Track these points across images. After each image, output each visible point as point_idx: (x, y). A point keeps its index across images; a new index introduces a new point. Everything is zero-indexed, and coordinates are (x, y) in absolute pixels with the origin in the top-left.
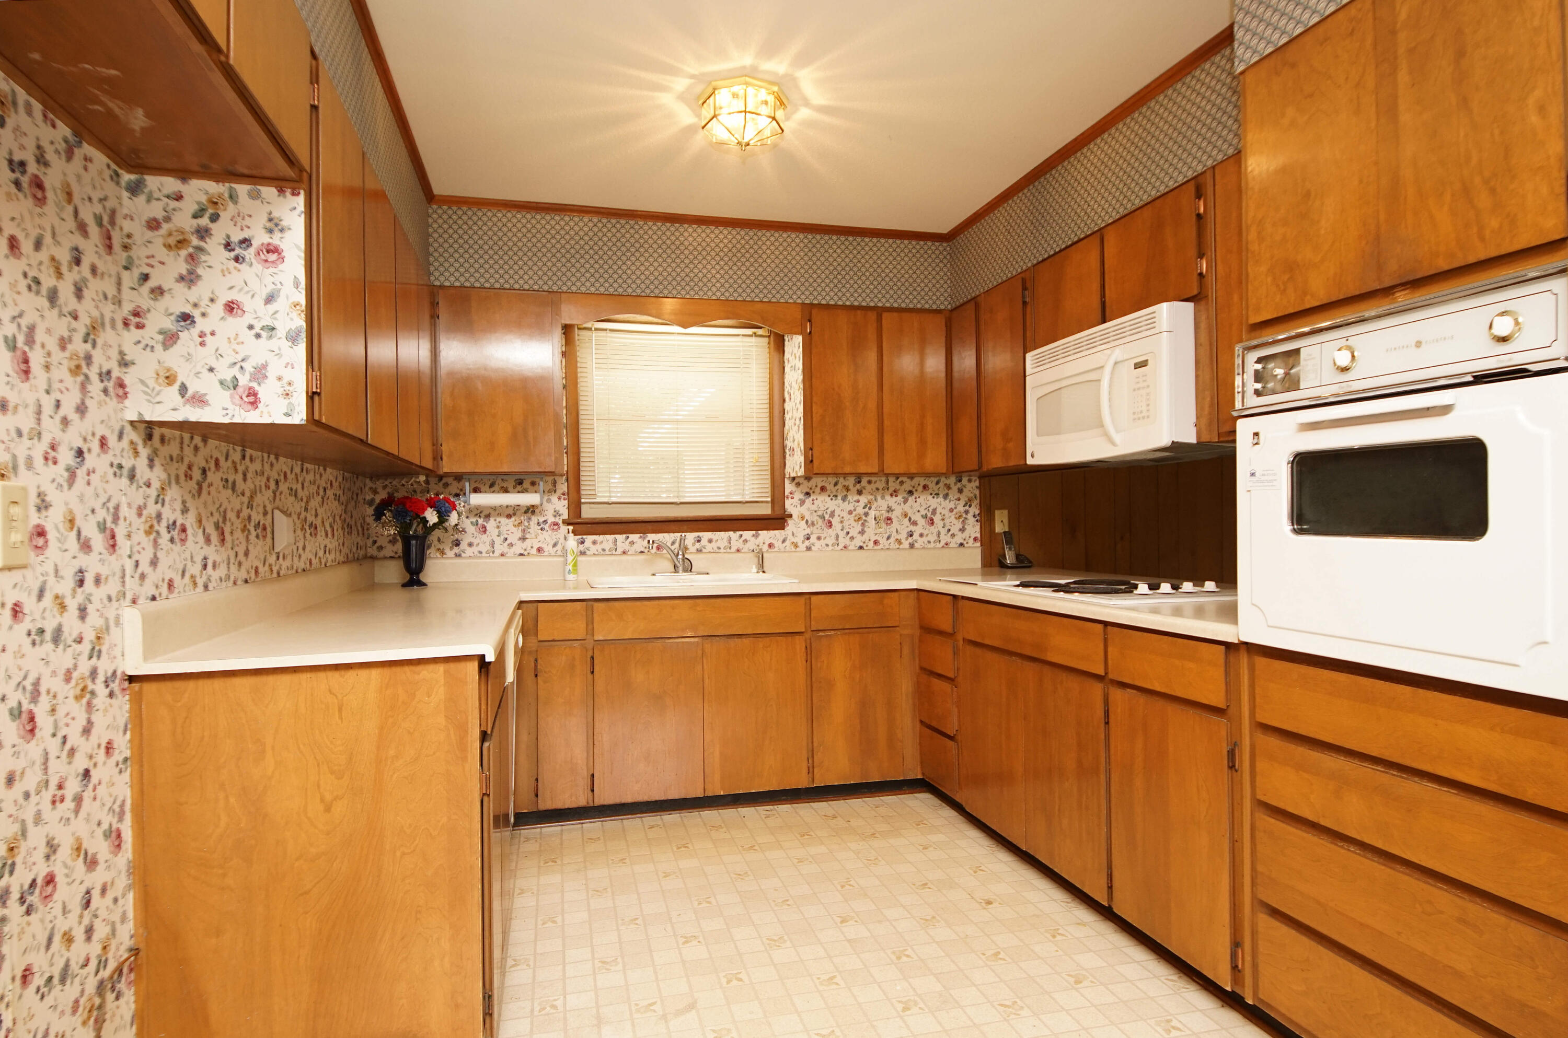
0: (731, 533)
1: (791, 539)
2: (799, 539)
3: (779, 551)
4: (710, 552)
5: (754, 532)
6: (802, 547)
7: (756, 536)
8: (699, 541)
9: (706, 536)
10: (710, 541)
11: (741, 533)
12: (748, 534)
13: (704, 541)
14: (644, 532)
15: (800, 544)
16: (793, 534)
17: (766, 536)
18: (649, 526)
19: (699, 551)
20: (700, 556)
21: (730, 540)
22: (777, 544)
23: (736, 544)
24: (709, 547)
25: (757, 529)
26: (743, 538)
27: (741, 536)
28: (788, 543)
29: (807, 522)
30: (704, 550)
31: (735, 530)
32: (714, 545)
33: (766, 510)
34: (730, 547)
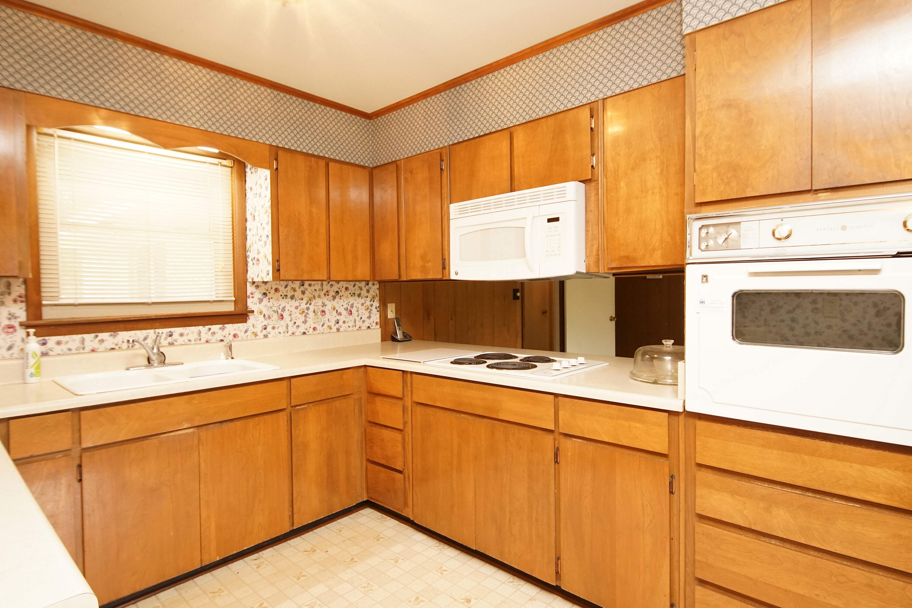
0: (201, 328)
1: (251, 329)
2: (258, 329)
3: (242, 340)
4: (181, 345)
5: (221, 326)
6: (261, 335)
7: (223, 329)
8: (171, 336)
9: (177, 331)
10: (182, 335)
11: (210, 327)
12: (215, 328)
13: (176, 336)
14: (115, 331)
15: (259, 333)
16: (253, 326)
17: (231, 328)
18: (121, 326)
19: (171, 344)
20: (172, 348)
21: (200, 333)
22: (241, 334)
23: (204, 337)
24: (181, 340)
25: (223, 323)
26: (211, 331)
27: (210, 329)
28: (249, 333)
29: (264, 316)
30: (176, 343)
31: (204, 325)
32: (185, 338)
33: (230, 308)
34: (200, 339)
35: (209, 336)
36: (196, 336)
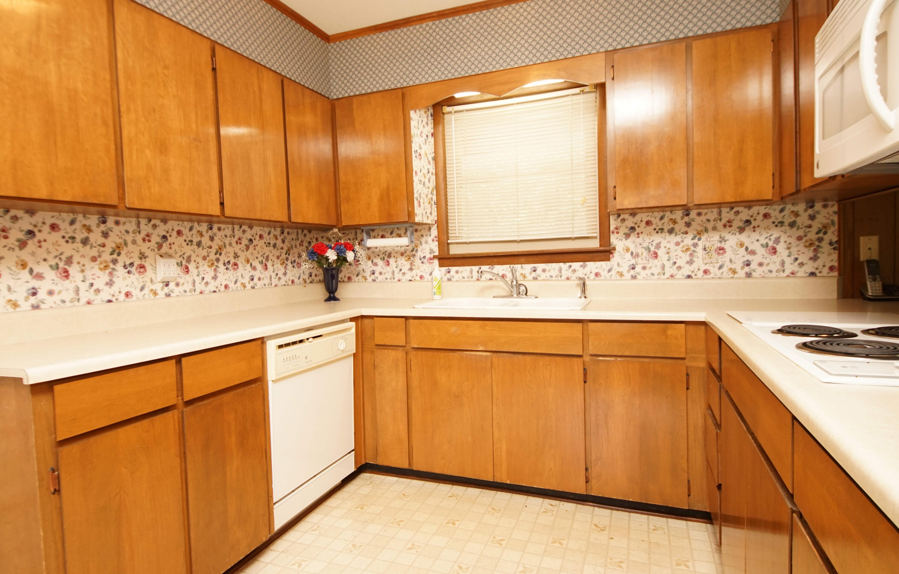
0: (562, 264)
1: (616, 268)
2: (624, 269)
3: (606, 279)
4: (544, 280)
5: (582, 263)
6: (628, 276)
7: (584, 267)
8: (535, 271)
9: (540, 266)
10: (544, 271)
11: (570, 264)
12: (576, 265)
13: (539, 271)
14: (492, 264)
15: (625, 273)
16: (618, 265)
17: (592, 266)
18: (495, 260)
19: (535, 279)
20: (536, 283)
21: (560, 270)
22: (604, 273)
23: (565, 274)
24: (543, 276)
25: (585, 261)
26: (572, 268)
27: (570, 266)
28: (613, 272)
29: (632, 253)
30: (539, 278)
31: (564, 262)
32: (547, 274)
33: (595, 244)
34: (561, 276)
35: (569, 273)
36: (557, 272)
